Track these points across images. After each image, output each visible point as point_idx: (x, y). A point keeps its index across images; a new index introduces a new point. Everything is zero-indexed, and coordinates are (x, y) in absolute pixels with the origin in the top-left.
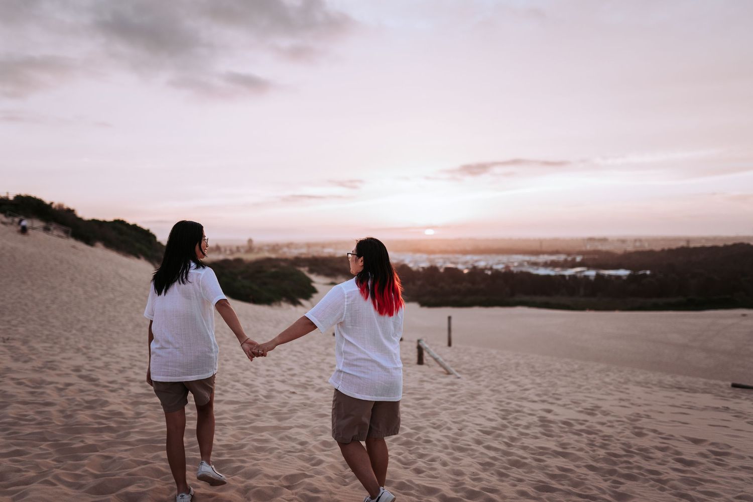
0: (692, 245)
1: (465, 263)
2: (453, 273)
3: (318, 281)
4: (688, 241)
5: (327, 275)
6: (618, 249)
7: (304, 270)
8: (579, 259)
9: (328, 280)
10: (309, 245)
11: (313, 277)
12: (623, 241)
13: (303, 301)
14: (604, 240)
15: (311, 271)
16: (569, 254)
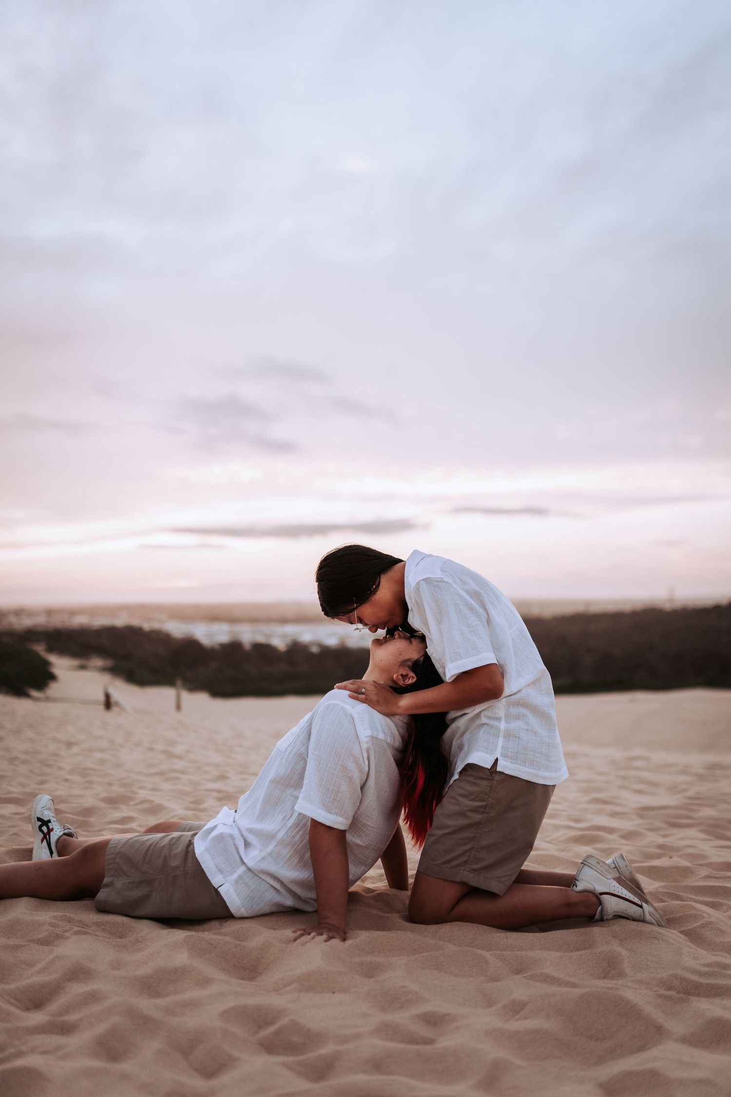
0: (595, 609)
1: (284, 636)
2: (263, 650)
3: (61, 665)
4: (588, 603)
5: (74, 654)
7: (40, 649)
9: (75, 662)
10: (49, 612)
11: (53, 659)
13: (34, 693)
15: (51, 649)
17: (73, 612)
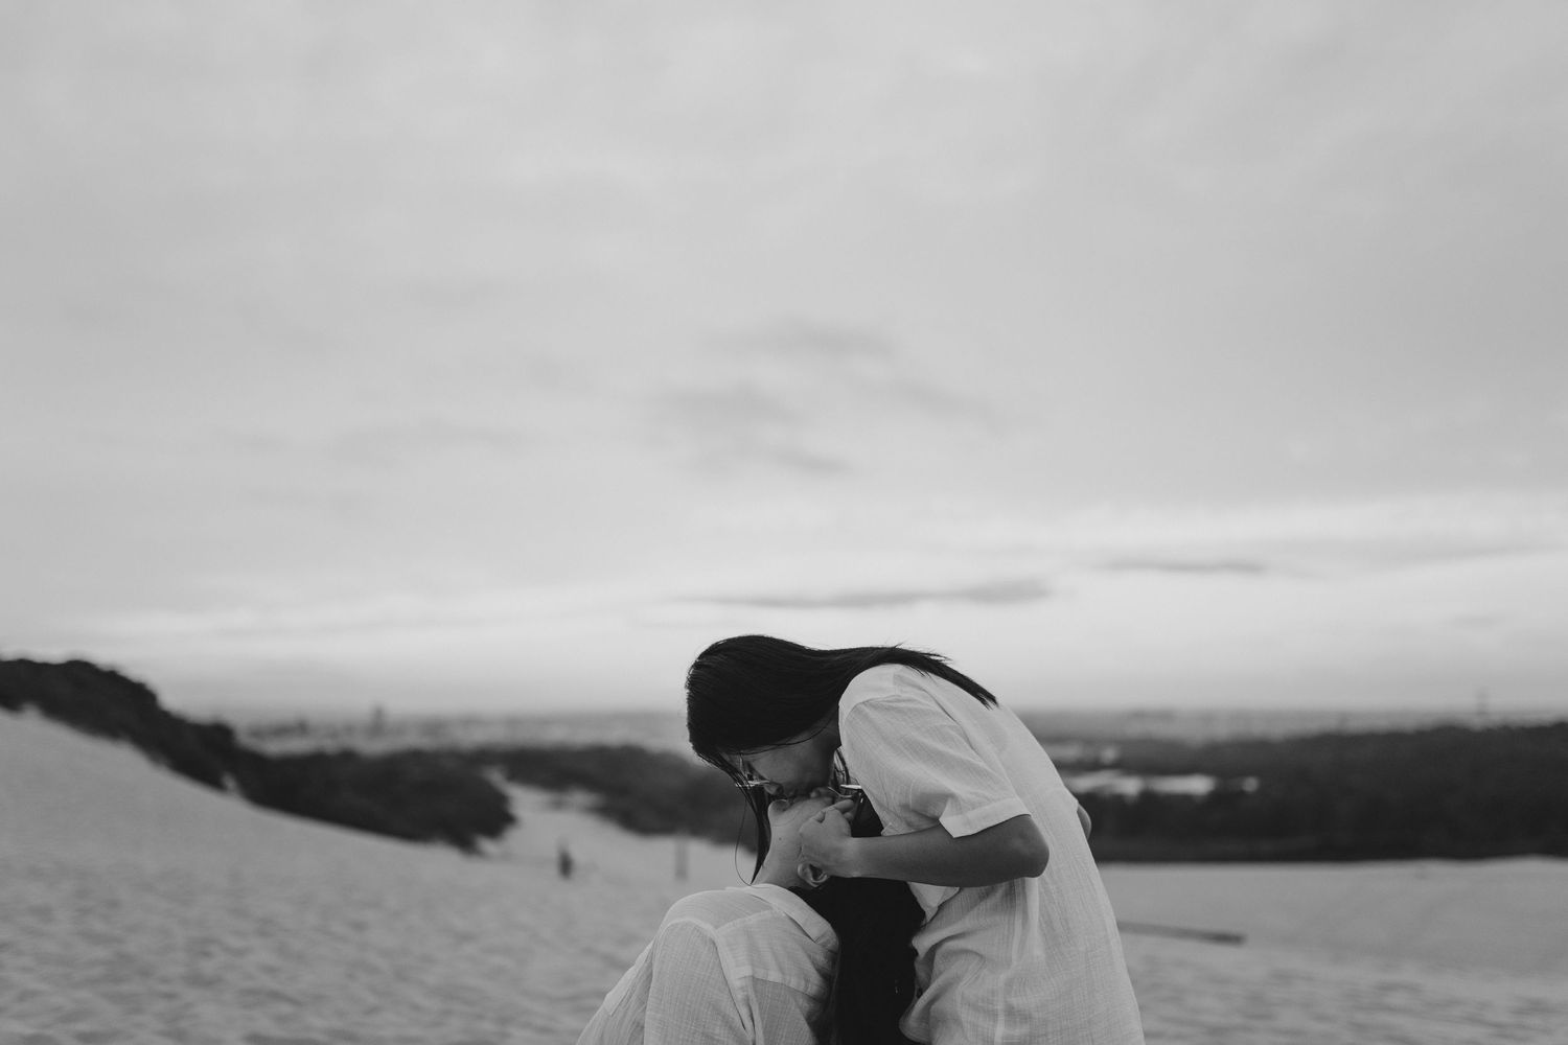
0: (1355, 726)
4: (1344, 718)
5: (545, 785)
6: (1195, 734)
7: (495, 777)
8: (1109, 754)
9: (547, 798)
11: (514, 792)
12: (1208, 717)
13: (487, 844)
14: (1166, 716)
15: (511, 778)
16: (1089, 741)
17: (545, 721)
